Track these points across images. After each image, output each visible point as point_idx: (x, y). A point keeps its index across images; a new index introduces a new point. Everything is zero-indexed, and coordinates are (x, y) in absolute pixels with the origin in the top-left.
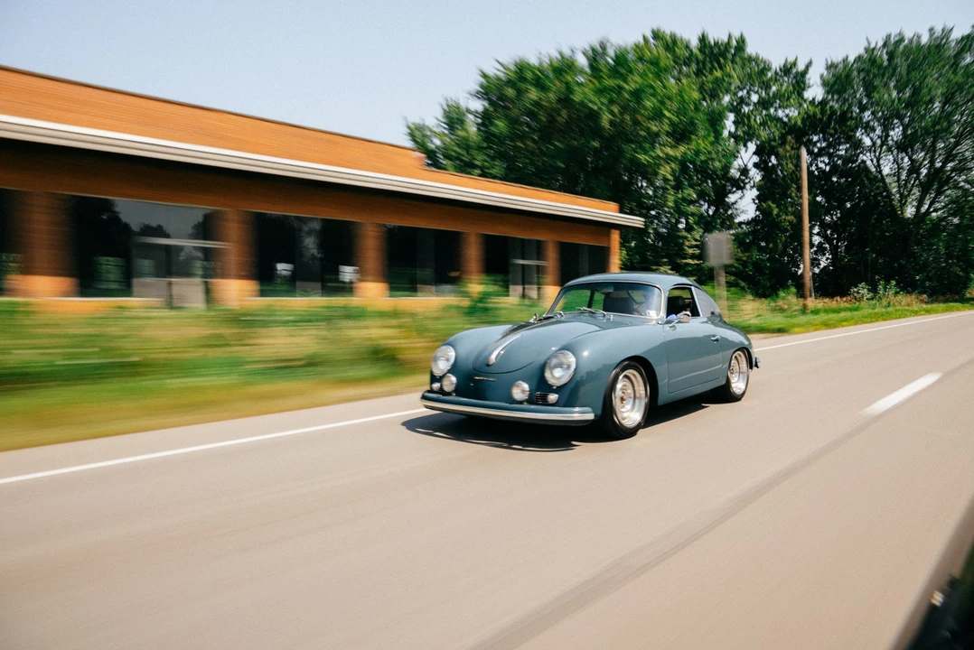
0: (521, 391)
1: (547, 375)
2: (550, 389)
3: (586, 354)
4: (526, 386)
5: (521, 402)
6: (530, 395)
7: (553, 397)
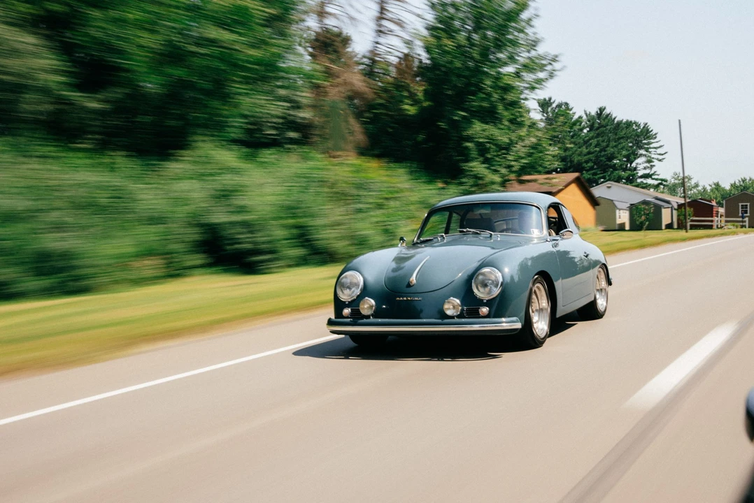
0: (453, 306)
1: (475, 291)
2: (481, 303)
3: (506, 270)
4: (458, 301)
5: (452, 317)
6: (462, 310)
7: (485, 310)
